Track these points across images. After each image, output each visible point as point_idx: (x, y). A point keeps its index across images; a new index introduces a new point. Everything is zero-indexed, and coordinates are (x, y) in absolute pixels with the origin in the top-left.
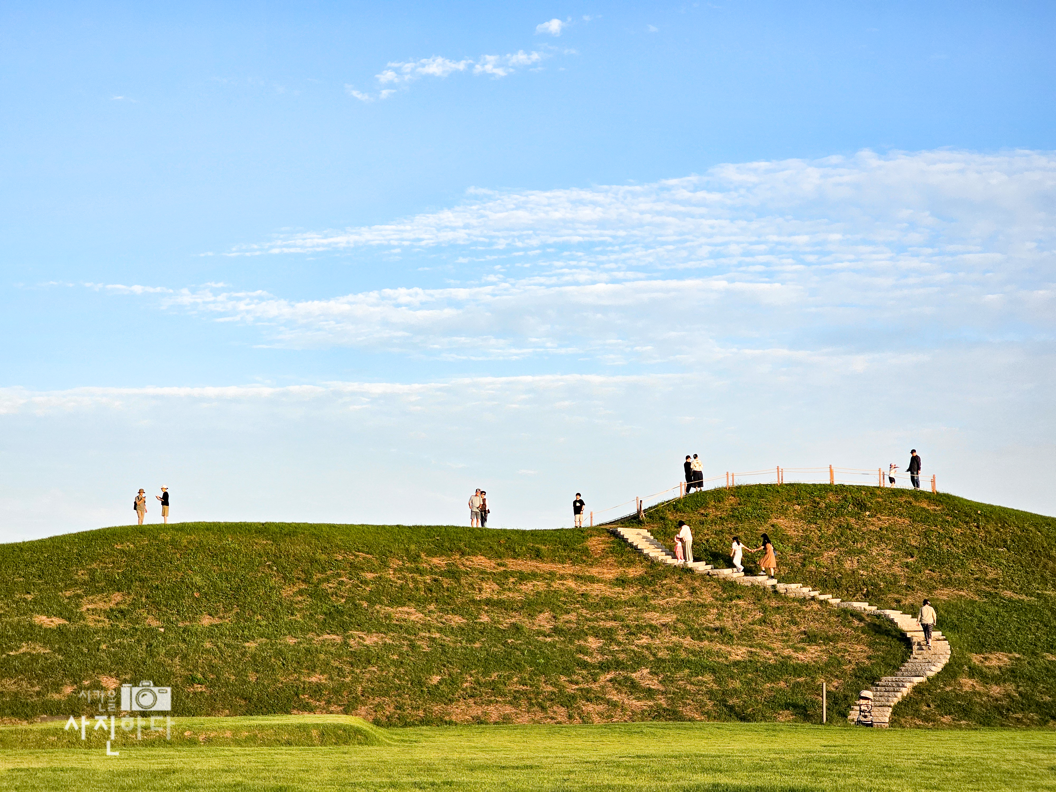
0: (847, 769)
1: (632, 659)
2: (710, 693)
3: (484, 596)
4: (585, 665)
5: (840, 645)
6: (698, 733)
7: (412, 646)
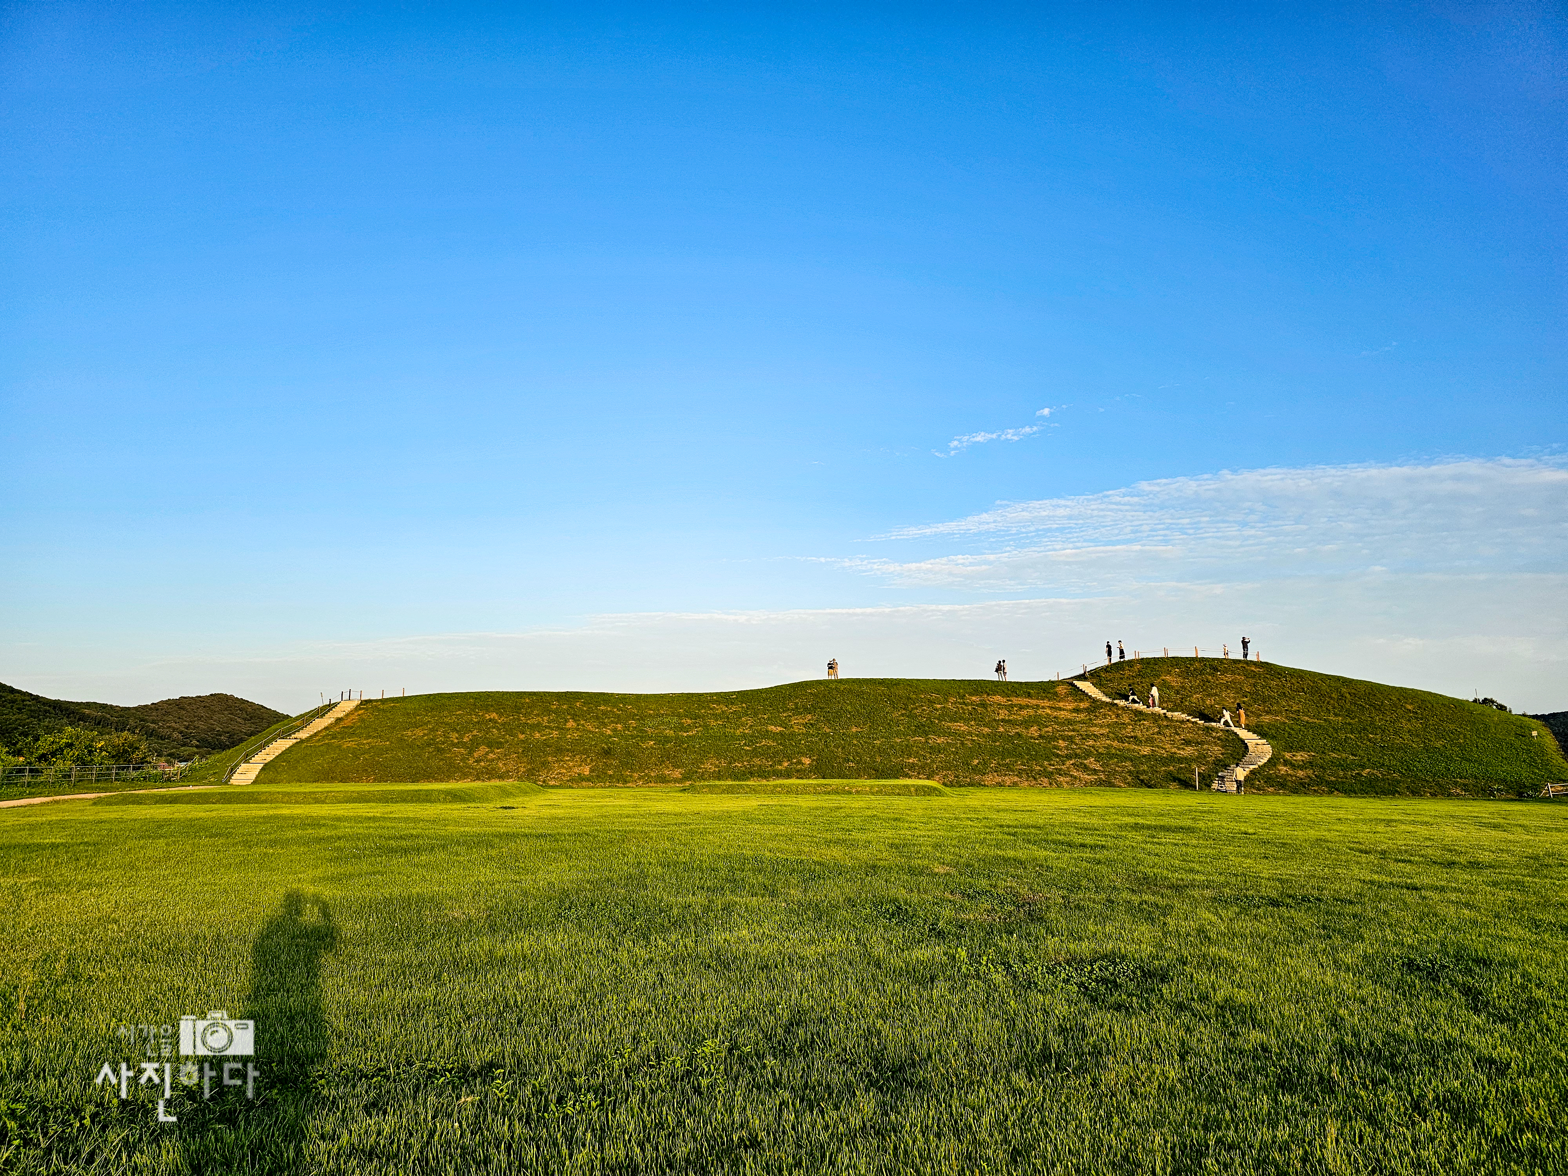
0: (1213, 817)
1: (1084, 753)
2: (1130, 772)
3: (1001, 717)
4: (1058, 756)
5: (1205, 747)
6: (1124, 794)
7: (962, 744)
